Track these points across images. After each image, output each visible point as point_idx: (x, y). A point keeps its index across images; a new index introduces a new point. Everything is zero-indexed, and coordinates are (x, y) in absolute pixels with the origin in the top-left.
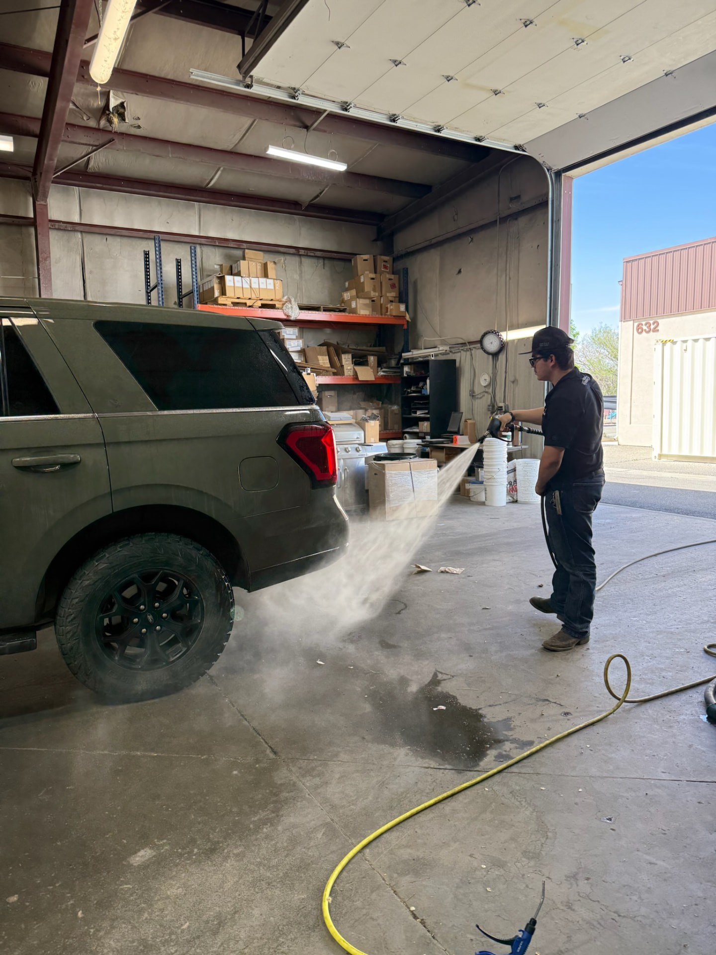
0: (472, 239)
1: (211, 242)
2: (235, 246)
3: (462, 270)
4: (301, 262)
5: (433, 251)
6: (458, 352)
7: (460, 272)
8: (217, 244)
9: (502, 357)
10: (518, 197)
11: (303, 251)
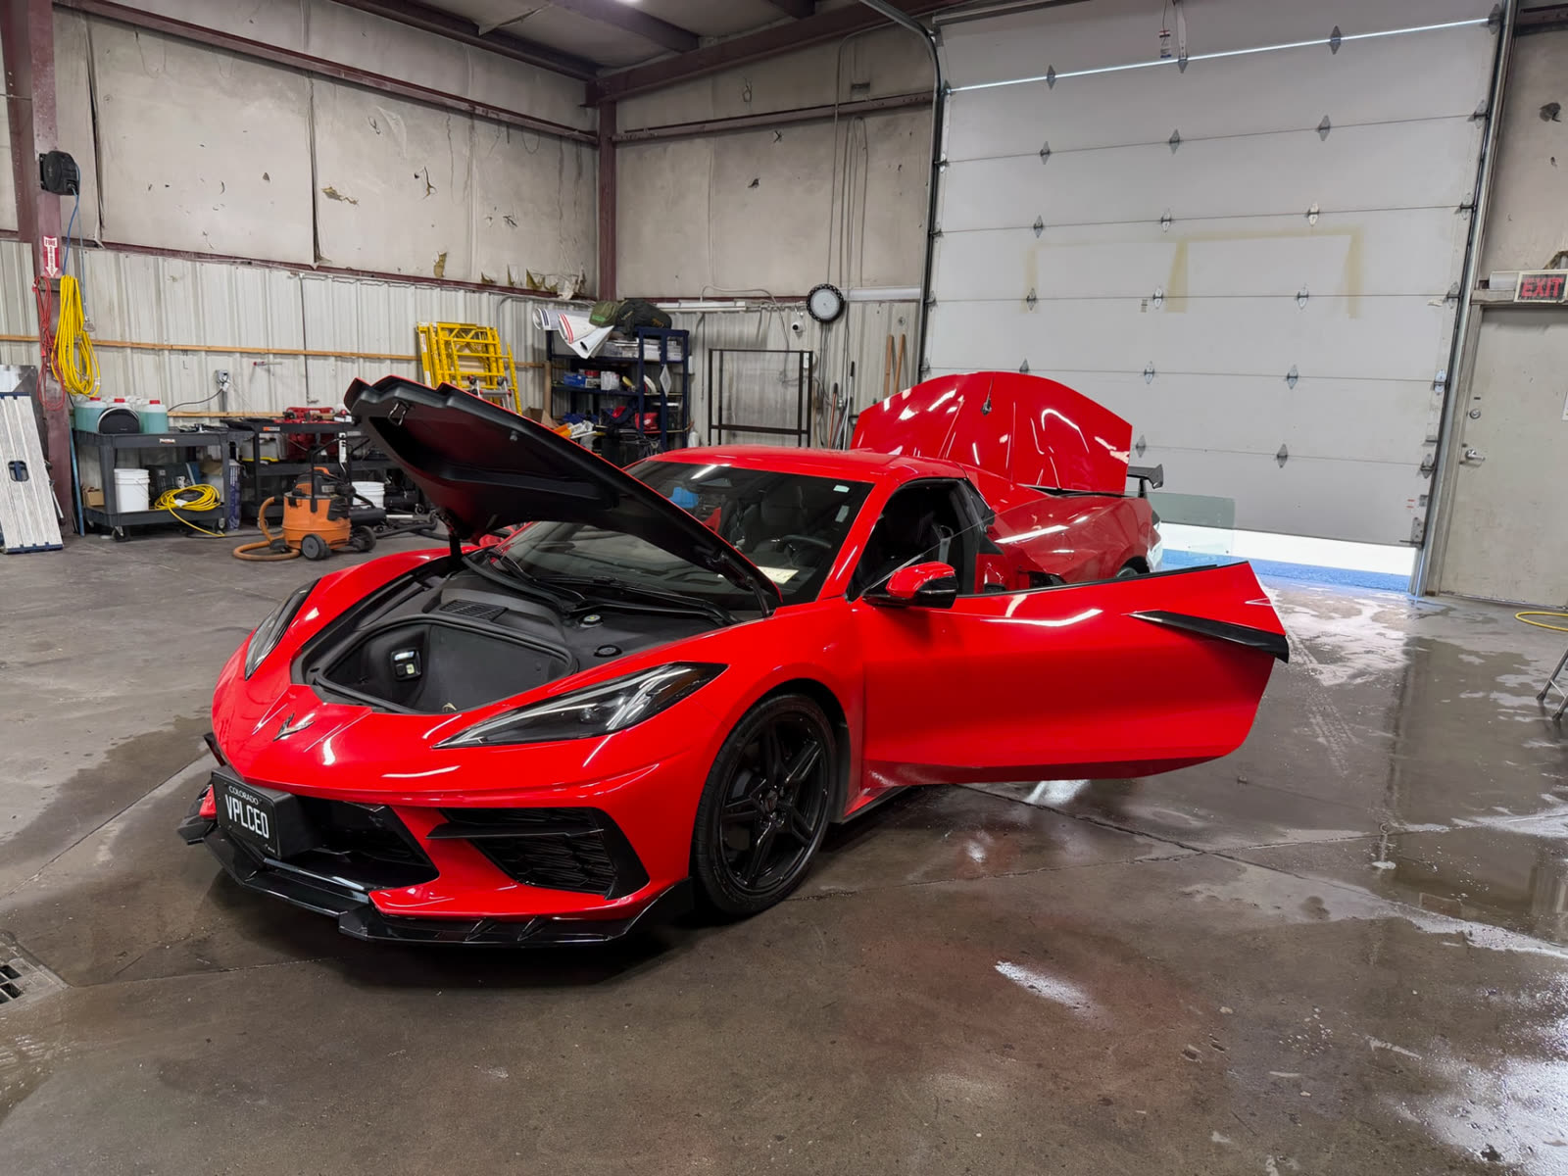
0: (779, 136)
1: (330, 71)
2: (371, 84)
3: (759, 182)
4: (472, 127)
5: (699, 142)
6: (757, 311)
7: (755, 183)
8: (343, 76)
9: (839, 327)
10: (866, 86)
11: (481, 108)
